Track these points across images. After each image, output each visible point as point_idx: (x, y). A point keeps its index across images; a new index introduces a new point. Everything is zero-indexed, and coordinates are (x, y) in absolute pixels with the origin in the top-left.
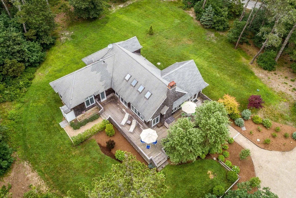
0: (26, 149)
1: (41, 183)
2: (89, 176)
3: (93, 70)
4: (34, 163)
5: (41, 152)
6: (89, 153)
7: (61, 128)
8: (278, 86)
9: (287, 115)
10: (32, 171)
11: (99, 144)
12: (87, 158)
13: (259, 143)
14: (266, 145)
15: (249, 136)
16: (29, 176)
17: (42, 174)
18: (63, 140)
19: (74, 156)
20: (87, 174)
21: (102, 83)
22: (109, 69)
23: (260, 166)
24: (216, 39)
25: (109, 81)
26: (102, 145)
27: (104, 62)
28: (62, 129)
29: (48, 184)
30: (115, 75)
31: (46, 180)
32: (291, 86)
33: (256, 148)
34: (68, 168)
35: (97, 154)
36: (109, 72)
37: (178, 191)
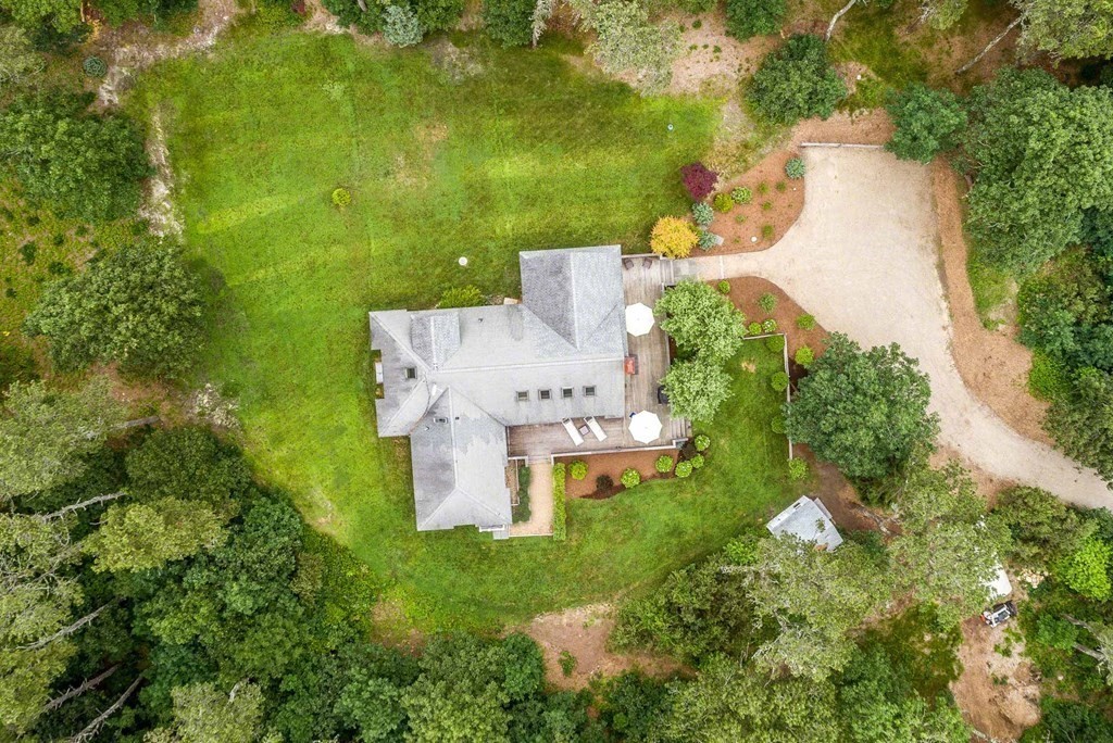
0: (511, 611)
1: (590, 609)
2: (629, 539)
3: (465, 450)
4: (550, 606)
5: (536, 591)
6: (589, 520)
7: (507, 540)
8: (689, 72)
9: (751, 136)
10: (560, 614)
11: (584, 497)
12: (598, 527)
13: (758, 244)
14: (769, 235)
15: (736, 246)
16: (565, 621)
17: (578, 602)
18: (536, 548)
19: (579, 547)
20: (624, 542)
21: (493, 442)
22: (474, 414)
23: (790, 281)
24: (472, 58)
25: (494, 426)
26: (590, 492)
27: (457, 418)
28: (511, 540)
29: (598, 601)
30: (490, 411)
31: (591, 601)
32: (706, 47)
33: (760, 256)
34: (597, 563)
35: (600, 509)
36: (479, 417)
37: (737, 432)
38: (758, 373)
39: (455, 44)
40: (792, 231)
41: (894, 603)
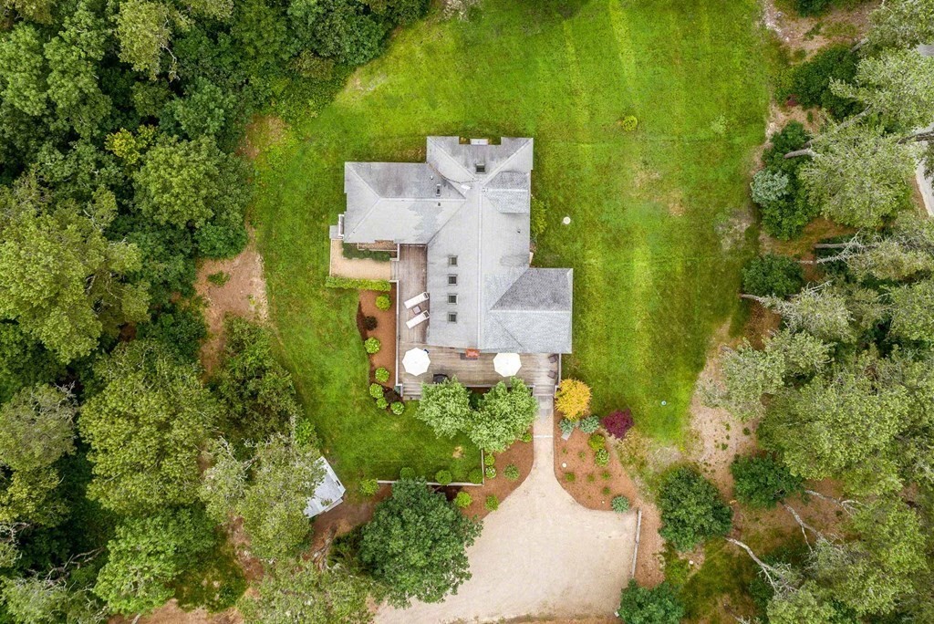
0: (268, 235)
1: (264, 302)
2: (321, 340)
3: (411, 208)
4: (269, 268)
5: (283, 258)
6: (339, 308)
7: (328, 237)
8: (708, 422)
9: (651, 469)
10: (261, 277)
11: (360, 305)
12: (333, 314)
13: (560, 469)
14: (567, 478)
15: (560, 449)
16: (255, 280)
17: (270, 292)
18: (319, 261)
19: (318, 298)
20: (319, 335)
21: (415, 232)
22: (441, 218)
23: (527, 492)
24: (736, 242)
25: (429, 235)
26: (363, 310)
27: (439, 205)
28: (329, 241)
29: (270, 309)
30: (443, 233)
31: (271, 304)
32: (728, 438)
33: (550, 469)
34: (303, 311)
35: (348, 318)
36: (438, 222)
37: (403, 438)
38: (452, 460)
39: (748, 229)
40: (568, 497)
41: (248, 558)
